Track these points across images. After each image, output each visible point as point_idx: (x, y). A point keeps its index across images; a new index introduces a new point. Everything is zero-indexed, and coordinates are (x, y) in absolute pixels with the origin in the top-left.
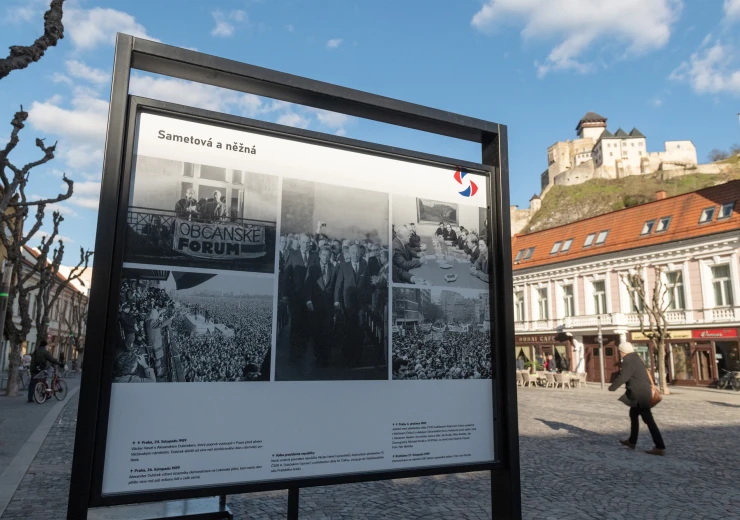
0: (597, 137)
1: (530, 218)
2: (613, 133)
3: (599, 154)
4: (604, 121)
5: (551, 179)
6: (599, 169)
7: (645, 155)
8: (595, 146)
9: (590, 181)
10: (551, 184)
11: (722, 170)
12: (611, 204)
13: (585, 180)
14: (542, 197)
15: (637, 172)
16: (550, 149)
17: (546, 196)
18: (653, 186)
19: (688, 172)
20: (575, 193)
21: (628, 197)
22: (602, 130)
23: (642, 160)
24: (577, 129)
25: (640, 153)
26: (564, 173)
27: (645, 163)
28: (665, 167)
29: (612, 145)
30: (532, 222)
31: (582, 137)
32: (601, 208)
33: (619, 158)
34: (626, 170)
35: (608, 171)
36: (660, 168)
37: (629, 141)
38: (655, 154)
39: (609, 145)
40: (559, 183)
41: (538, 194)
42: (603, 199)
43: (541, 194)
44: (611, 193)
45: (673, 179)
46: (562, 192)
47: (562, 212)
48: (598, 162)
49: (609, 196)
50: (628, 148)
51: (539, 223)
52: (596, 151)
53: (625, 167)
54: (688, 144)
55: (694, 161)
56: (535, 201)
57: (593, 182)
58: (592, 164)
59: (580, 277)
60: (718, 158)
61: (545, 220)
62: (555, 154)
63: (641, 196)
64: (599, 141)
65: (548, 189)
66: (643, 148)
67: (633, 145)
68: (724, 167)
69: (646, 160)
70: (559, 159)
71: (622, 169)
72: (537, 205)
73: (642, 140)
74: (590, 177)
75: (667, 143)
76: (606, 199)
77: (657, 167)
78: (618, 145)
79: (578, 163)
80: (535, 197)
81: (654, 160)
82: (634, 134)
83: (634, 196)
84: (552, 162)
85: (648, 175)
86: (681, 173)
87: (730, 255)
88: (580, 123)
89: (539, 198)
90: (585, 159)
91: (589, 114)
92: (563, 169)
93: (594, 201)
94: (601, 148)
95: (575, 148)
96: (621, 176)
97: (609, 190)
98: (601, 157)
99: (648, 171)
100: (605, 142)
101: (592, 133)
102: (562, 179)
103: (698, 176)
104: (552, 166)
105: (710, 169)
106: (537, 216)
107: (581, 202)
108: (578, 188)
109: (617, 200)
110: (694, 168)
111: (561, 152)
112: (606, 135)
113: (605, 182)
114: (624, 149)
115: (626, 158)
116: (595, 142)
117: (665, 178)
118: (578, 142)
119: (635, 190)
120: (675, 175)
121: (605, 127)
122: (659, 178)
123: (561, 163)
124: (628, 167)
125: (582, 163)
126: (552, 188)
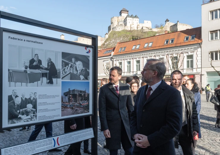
0: (126, 16)
1: (105, 40)
2: (130, 16)
3: (126, 22)
4: (128, 11)
5: (111, 28)
6: (126, 27)
7: (138, 24)
8: (125, 19)
9: (123, 30)
10: (111, 30)
11: (158, 31)
12: (128, 38)
13: (121, 30)
14: (109, 34)
15: (136, 29)
16: (112, 19)
17: (110, 34)
18: (140, 33)
19: (150, 30)
20: (118, 34)
21: (133, 36)
22: (127, 14)
23: (138, 25)
24: (120, 13)
25: (137, 23)
26: (115, 27)
27: (138, 26)
28: (144, 28)
29: (130, 20)
30: (105, 42)
31: (121, 16)
32: (126, 39)
33: (131, 24)
34: (133, 28)
35: (128, 28)
36: (142, 28)
37: (135, 19)
38: (141, 24)
39: (129, 19)
40: (114, 30)
41: (107, 33)
42: (126, 36)
43: (108, 33)
44: (129, 35)
45: (146, 32)
46: (114, 33)
47: (115, 39)
48: (125, 25)
49: (128, 36)
50: (134, 21)
51: (108, 42)
52: (125, 21)
53: (133, 27)
54: (150, 22)
55: (151, 27)
56: (107, 35)
57: (123, 31)
58: (123, 25)
59: (143, 58)
60: (157, 27)
61: (109, 41)
62: (113, 20)
63: (137, 36)
64: (126, 18)
65: (110, 32)
66: (138, 22)
67: (135, 20)
68: (159, 30)
69: (139, 25)
70: (114, 22)
71: (132, 27)
72: (107, 36)
73: (138, 19)
74: (123, 29)
75: (144, 21)
76: (127, 36)
77: (141, 28)
78: (132, 20)
79: (120, 24)
80: (107, 34)
81: (141, 25)
82: (136, 17)
83: (135, 36)
84: (112, 23)
85: (139, 30)
86: (148, 30)
87: (194, 52)
88: (121, 11)
89: (108, 34)
90: (122, 23)
91: (124, 9)
92: (115, 26)
93: (124, 37)
94: (126, 20)
95: (119, 19)
96: (132, 30)
97: (128, 34)
98: (126, 23)
99: (139, 29)
100: (128, 18)
101: (124, 15)
102: (115, 29)
103: (152, 32)
104: (112, 24)
105: (155, 30)
106: (107, 40)
107: (120, 37)
108: (119, 32)
109: (130, 37)
110: (151, 29)
111: (115, 20)
112: (128, 16)
113: (127, 31)
114: (133, 21)
115: (133, 24)
116: (125, 18)
117: (144, 31)
118: (120, 17)
119: (135, 34)
120: (146, 31)
121: (128, 13)
122: (142, 31)
123: (115, 24)
124: (134, 27)
125: (121, 24)
126: (112, 31)
